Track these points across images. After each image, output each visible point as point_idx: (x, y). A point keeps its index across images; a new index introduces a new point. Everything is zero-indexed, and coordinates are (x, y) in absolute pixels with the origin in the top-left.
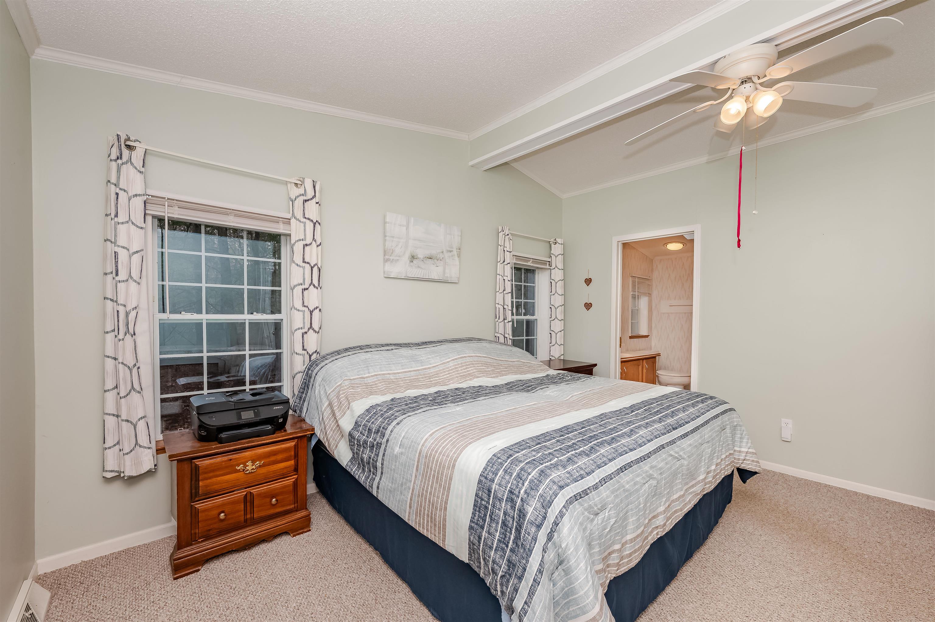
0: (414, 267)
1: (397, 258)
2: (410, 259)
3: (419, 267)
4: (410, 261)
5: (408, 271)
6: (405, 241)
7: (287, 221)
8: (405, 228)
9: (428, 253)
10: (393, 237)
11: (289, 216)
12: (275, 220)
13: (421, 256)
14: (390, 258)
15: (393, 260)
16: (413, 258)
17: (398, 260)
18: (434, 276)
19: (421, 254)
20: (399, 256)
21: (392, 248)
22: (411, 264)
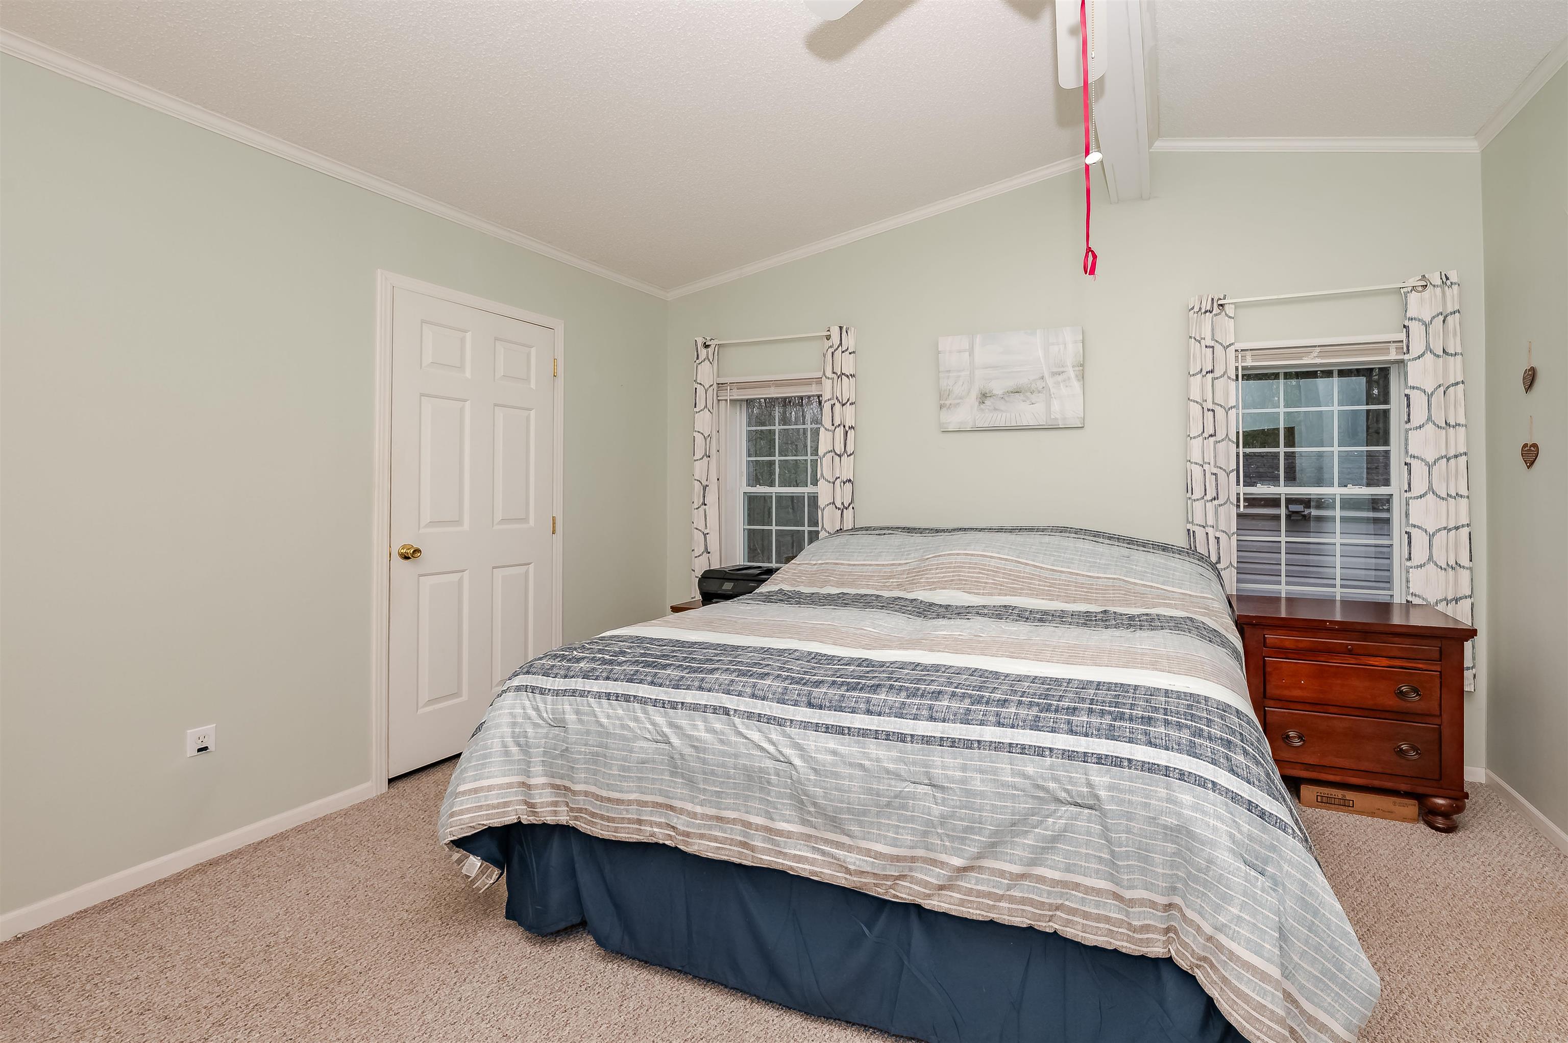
0: (987, 410)
1: (958, 401)
2: (979, 400)
3: (997, 410)
4: (980, 403)
5: (977, 417)
6: (969, 373)
7: (819, 381)
8: (967, 353)
9: (1011, 384)
10: (949, 371)
11: (820, 374)
12: (807, 382)
13: (998, 391)
14: (946, 402)
15: (950, 404)
16: (984, 396)
17: (958, 404)
18: (1027, 421)
19: (997, 388)
20: (961, 398)
21: (949, 388)
22: (982, 406)
